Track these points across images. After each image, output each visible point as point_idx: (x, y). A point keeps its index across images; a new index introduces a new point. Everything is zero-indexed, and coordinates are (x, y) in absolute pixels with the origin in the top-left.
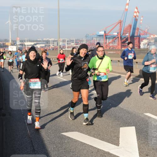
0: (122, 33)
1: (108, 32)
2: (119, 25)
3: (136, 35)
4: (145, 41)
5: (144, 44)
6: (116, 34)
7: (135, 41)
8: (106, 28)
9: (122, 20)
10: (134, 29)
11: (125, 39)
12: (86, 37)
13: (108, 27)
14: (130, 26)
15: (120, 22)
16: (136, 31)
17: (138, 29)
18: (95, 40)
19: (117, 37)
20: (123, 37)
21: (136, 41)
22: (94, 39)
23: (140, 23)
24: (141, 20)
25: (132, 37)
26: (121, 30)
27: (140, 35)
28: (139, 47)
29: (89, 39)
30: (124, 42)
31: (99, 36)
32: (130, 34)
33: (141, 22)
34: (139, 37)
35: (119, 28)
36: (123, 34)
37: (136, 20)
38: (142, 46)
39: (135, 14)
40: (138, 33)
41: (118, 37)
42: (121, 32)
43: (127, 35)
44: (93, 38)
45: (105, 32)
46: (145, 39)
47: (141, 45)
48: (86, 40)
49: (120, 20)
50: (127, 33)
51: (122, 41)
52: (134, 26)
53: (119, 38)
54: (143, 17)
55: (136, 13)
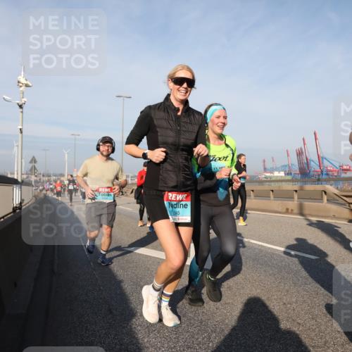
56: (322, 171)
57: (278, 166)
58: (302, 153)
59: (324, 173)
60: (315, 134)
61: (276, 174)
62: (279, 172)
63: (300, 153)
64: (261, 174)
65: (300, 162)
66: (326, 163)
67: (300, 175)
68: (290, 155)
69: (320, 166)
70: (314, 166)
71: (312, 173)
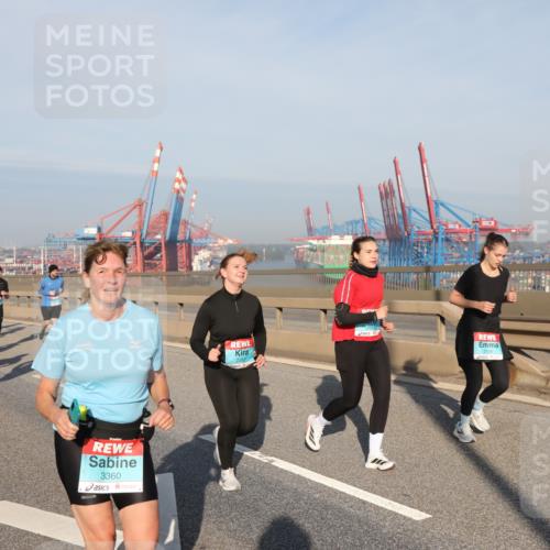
0: (144, 232)
1: (108, 228)
2: (136, 212)
3: (180, 237)
4: (204, 254)
5: (201, 262)
6: (129, 234)
7: (179, 254)
8: (102, 219)
9: (144, 199)
10: (176, 222)
11: (152, 249)
12: (48, 241)
13: (106, 217)
14: (166, 215)
15: (140, 205)
16: (181, 228)
17: (186, 223)
18: (72, 250)
19: (132, 242)
20: (148, 241)
21: (181, 254)
22: (69, 247)
23: (191, 208)
24: (192, 201)
25: (172, 244)
26: (141, 224)
27: (190, 239)
28: (190, 268)
29: (56, 248)
30: (150, 256)
31: (84, 239)
32: (164, 233)
33: (193, 204)
34: (189, 242)
35: (137, 219)
36: (148, 234)
37: (180, 201)
38: (196, 266)
39: (177, 186)
40: (185, 233)
41: (135, 243)
42: (141, 230)
43: (159, 237)
44: (65, 245)
45: (99, 229)
46: (204, 247)
47: (193, 264)
48: (49, 251)
49: (140, 200)
50: (157, 234)
51: (146, 253)
52: (175, 214)
53: (138, 245)
54: (196, 193)
55: (179, 181)
56: (436, 233)
57: (339, 224)
58: (392, 191)
59: (441, 236)
60: (420, 149)
61: (335, 240)
62: (342, 236)
63: (387, 194)
64: (301, 241)
65: (387, 212)
66: (444, 215)
67: (387, 243)
68: (365, 197)
69: (431, 222)
70: (419, 222)
71: (413, 237)
